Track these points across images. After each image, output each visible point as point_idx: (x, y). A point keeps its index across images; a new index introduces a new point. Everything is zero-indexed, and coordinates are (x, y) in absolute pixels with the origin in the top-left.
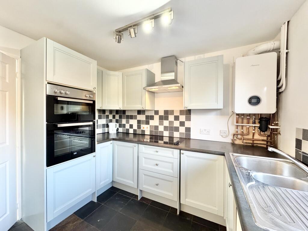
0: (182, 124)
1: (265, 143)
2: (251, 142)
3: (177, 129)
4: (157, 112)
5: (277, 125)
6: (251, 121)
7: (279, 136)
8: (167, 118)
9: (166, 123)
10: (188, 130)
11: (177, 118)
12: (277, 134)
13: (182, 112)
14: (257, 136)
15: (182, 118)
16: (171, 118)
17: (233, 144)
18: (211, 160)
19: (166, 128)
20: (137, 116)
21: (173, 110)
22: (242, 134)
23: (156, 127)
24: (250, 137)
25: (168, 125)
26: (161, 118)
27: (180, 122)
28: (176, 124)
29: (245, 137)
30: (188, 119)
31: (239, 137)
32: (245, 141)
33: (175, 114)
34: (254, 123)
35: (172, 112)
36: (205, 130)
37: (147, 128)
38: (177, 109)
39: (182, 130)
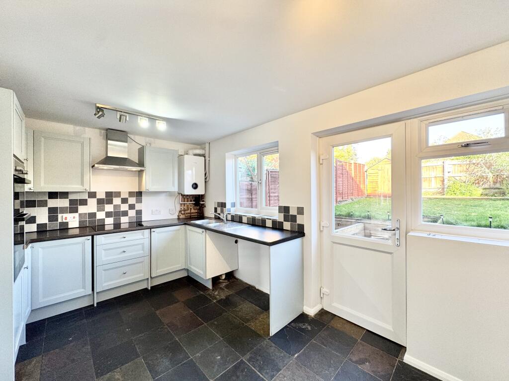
0: (132, 207)
1: (197, 214)
2: (189, 215)
3: (125, 214)
4: (92, 195)
5: (203, 201)
6: (189, 199)
7: (205, 208)
8: (110, 202)
9: (109, 208)
10: (139, 213)
11: (124, 201)
12: (203, 207)
13: (131, 194)
14: (193, 211)
15: (132, 200)
16: (117, 201)
17: (179, 219)
18: (176, 230)
19: (108, 215)
20: (47, 201)
21: (120, 192)
22: (185, 211)
23: (93, 215)
24: (189, 211)
25: (112, 210)
26: (100, 202)
27: (130, 205)
28: (124, 207)
29: (187, 212)
30: (139, 201)
31: (183, 212)
32: (186, 215)
33: (123, 196)
34: (191, 201)
35: (118, 194)
36: (157, 210)
37: (74, 217)
38: (125, 190)
39: (132, 213)
